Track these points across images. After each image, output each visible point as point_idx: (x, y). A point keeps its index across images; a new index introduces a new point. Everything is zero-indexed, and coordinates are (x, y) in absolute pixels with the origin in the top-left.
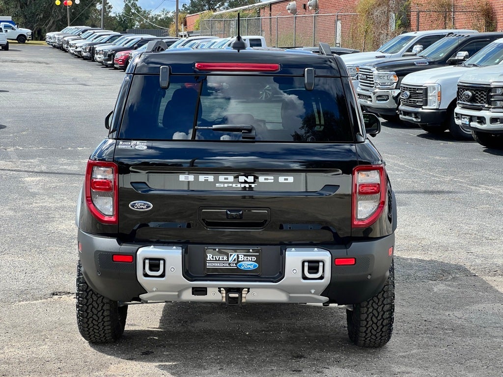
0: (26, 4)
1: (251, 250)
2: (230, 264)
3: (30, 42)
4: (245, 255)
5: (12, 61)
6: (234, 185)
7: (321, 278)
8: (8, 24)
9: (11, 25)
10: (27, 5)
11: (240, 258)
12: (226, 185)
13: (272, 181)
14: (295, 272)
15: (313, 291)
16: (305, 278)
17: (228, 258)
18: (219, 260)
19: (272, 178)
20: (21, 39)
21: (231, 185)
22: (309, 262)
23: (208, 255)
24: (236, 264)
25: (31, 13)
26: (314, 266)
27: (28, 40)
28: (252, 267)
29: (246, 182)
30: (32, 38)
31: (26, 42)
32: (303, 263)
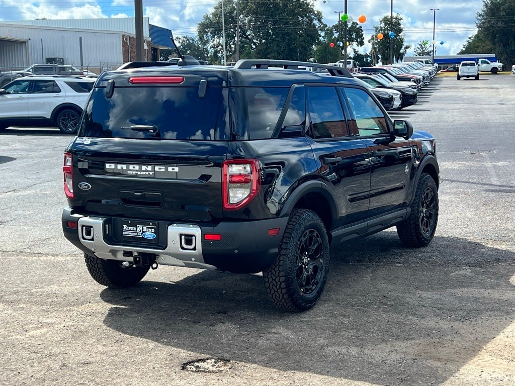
0: (508, 43)
1: (151, 224)
2: (138, 233)
3: (501, 73)
4: (147, 228)
5: (472, 88)
6: (139, 173)
7: (194, 249)
8: (484, 59)
9: (487, 60)
10: (508, 45)
11: (144, 229)
12: (134, 173)
13: (164, 170)
14: (174, 242)
15: (193, 259)
16: (183, 248)
17: (136, 229)
18: (131, 230)
19: (164, 168)
20: (494, 71)
21: (137, 172)
22: (186, 235)
23: (124, 226)
24: (142, 234)
25: (511, 50)
26: (189, 239)
27: (499, 71)
28: (152, 237)
29: (146, 171)
30: (503, 69)
31: (498, 73)
32: (181, 235)
